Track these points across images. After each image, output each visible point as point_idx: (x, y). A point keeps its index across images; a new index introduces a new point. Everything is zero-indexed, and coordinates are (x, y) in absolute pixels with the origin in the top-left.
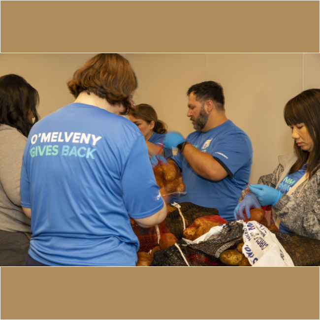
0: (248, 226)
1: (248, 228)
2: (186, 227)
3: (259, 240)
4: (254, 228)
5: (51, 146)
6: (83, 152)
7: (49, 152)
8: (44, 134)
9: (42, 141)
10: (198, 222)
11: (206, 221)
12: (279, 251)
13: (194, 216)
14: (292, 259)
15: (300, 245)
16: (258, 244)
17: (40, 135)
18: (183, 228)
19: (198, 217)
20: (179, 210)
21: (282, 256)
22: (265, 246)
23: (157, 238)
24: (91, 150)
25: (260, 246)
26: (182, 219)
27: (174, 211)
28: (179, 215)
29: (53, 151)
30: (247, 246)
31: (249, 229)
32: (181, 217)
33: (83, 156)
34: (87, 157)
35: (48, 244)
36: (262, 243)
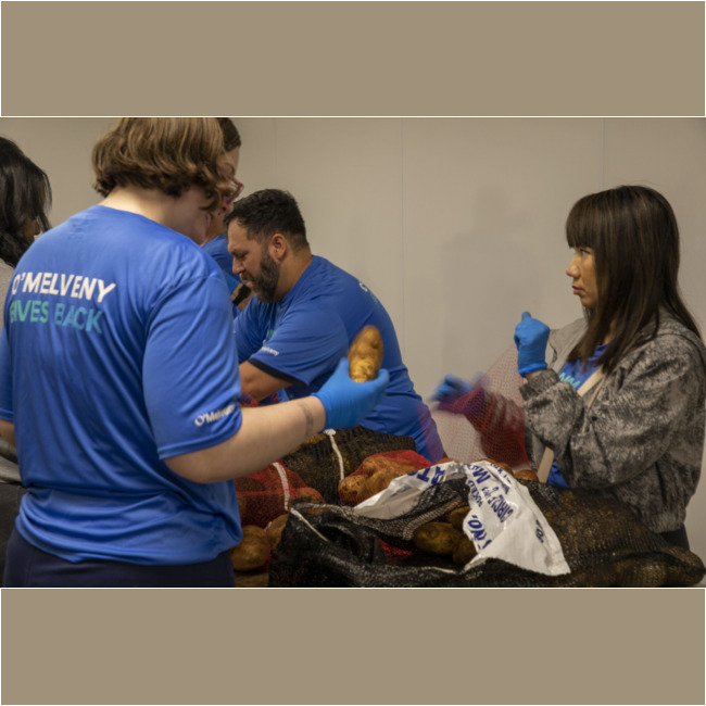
0: (475, 474)
1: (475, 479)
2: (347, 475)
3: (497, 504)
4: (489, 477)
5: (38, 302)
6: (82, 319)
7: (35, 315)
8: (30, 275)
9: (24, 290)
10: (370, 463)
11: (386, 462)
12: (534, 523)
13: (363, 453)
14: (560, 540)
15: (578, 512)
16: (495, 511)
17: (24, 275)
18: (339, 477)
19: (371, 453)
20: (332, 439)
21: (540, 535)
22: (506, 515)
23: (283, 497)
24: (95, 314)
25: (499, 515)
26: (337, 457)
27: (320, 442)
28: (332, 450)
29: (42, 314)
30: (475, 517)
31: (479, 481)
32: (335, 454)
33: (81, 327)
34: (88, 329)
35: (44, 504)
36: (502, 509)
